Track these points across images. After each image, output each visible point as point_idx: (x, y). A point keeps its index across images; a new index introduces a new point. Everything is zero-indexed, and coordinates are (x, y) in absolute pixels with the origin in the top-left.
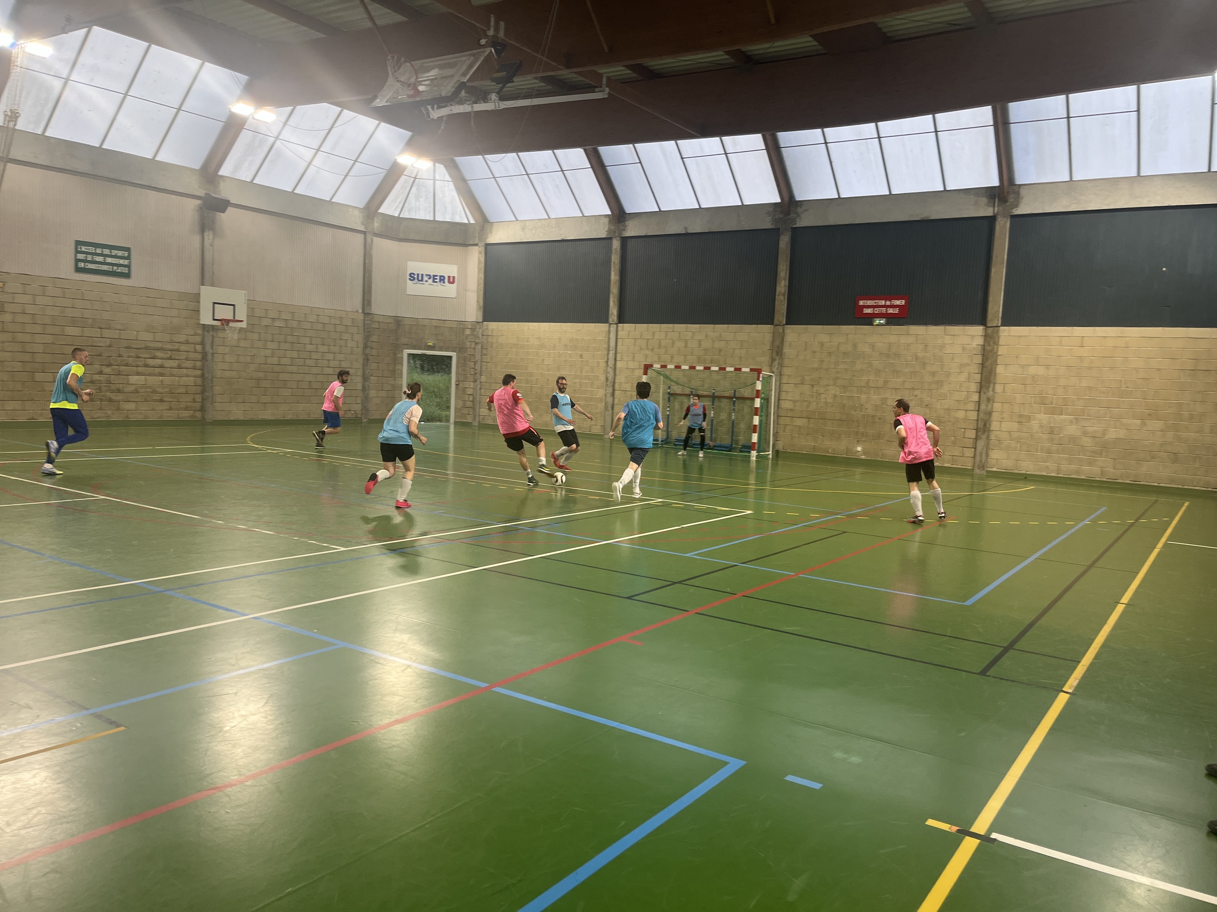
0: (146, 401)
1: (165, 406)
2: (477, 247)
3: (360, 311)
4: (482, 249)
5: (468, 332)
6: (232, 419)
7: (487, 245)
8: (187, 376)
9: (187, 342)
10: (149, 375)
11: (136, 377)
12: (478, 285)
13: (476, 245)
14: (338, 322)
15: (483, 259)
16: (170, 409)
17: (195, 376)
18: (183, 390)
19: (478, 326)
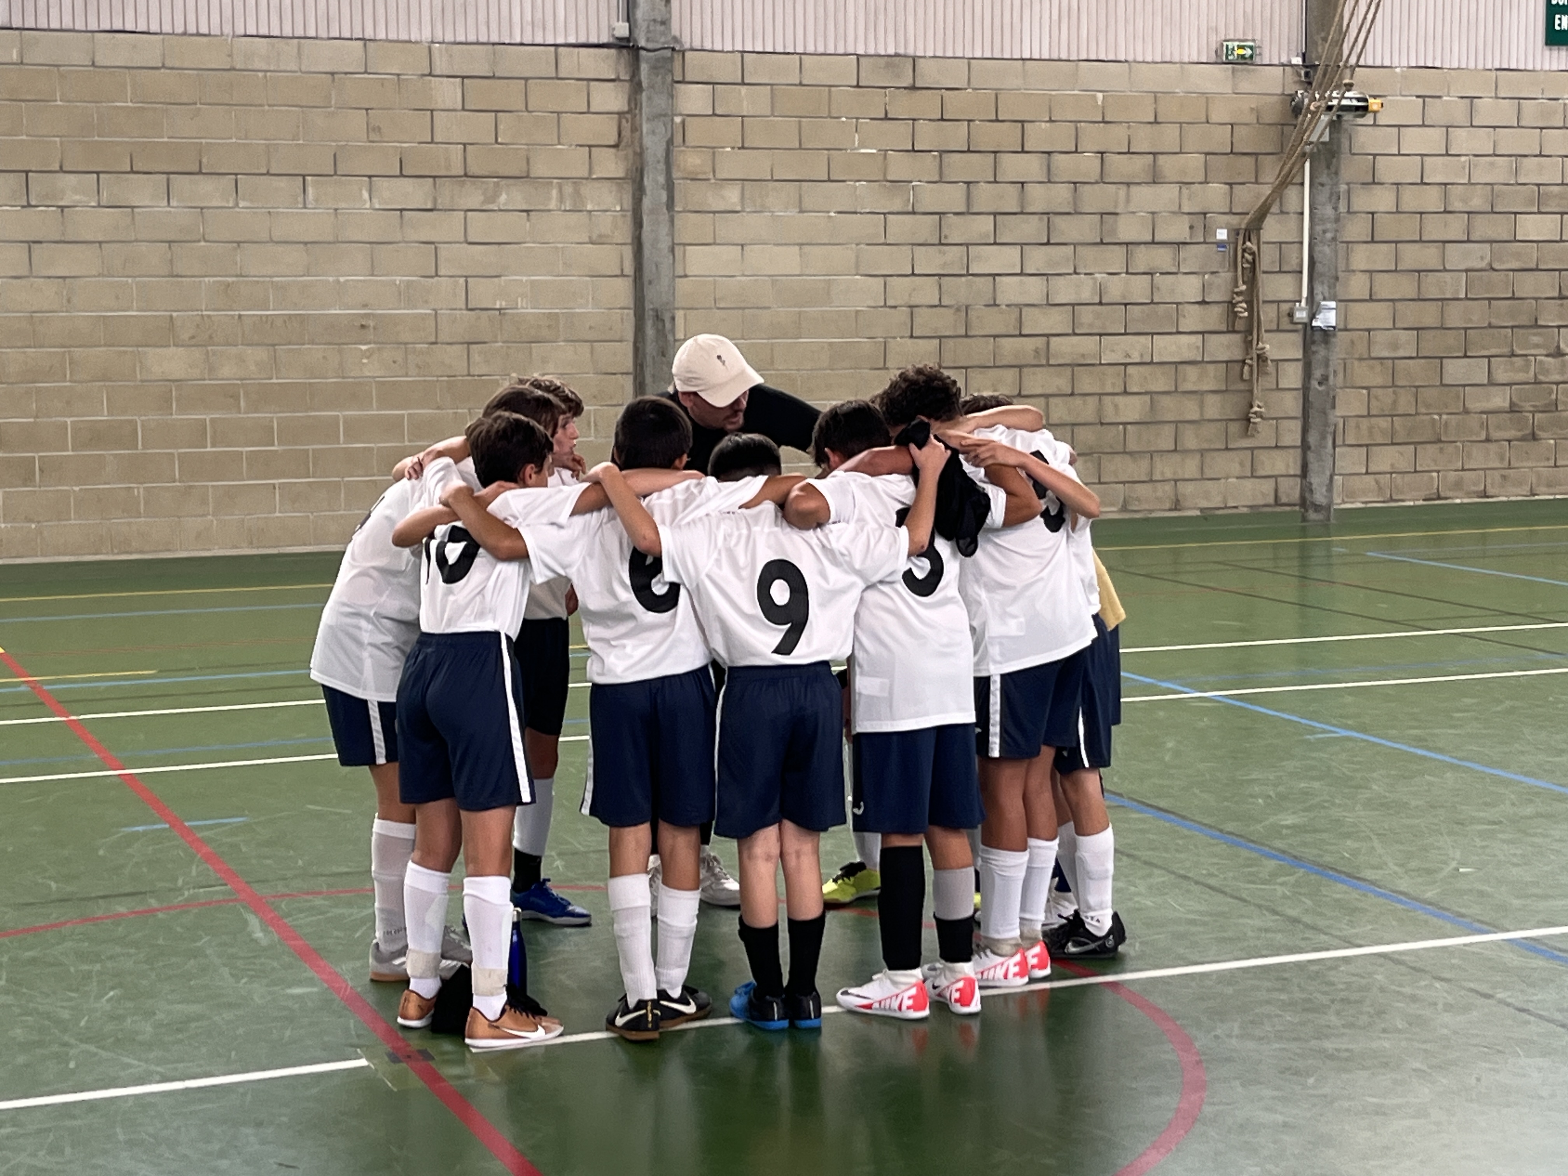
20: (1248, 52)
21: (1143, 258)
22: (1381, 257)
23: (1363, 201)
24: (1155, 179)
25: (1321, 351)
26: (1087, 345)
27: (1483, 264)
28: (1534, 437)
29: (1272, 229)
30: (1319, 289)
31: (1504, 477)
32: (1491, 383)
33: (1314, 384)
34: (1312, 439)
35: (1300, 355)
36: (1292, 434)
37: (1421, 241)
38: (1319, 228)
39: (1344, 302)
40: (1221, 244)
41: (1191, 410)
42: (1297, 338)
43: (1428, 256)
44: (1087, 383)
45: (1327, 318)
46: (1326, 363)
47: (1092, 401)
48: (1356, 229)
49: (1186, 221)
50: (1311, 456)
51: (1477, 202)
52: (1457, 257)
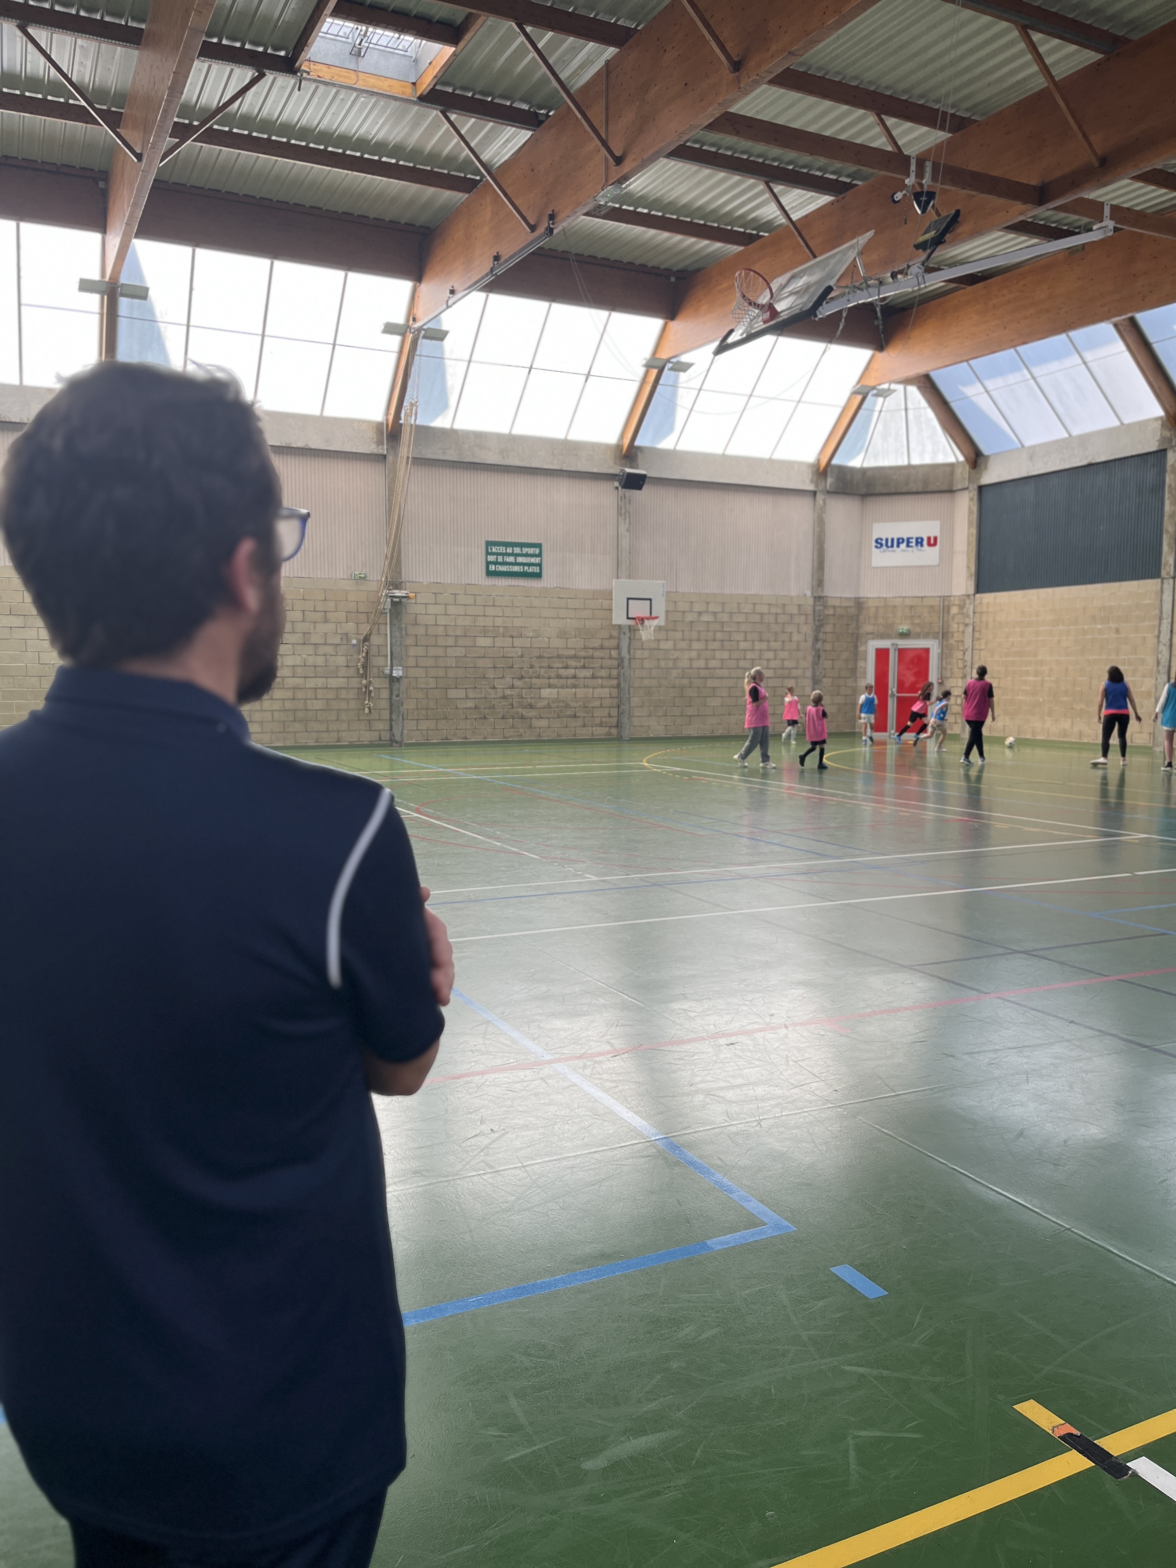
0: (558, 717)
1: (580, 722)
2: (966, 493)
3: (809, 593)
4: (974, 493)
5: (954, 610)
6: (651, 736)
7: (981, 488)
8: (602, 687)
9: (602, 648)
10: (562, 687)
11: (548, 691)
12: (969, 544)
13: (967, 488)
14: (779, 611)
15: (975, 509)
16: (584, 726)
17: (610, 687)
18: (597, 703)
19: (968, 602)
20: (363, 576)
21: (322, 650)
22: (421, 651)
23: (412, 630)
24: (326, 621)
25: (396, 685)
26: (299, 681)
27: (463, 655)
28: (485, 718)
29: (375, 640)
30: (395, 662)
31: (474, 732)
32: (467, 698)
33: (394, 697)
34: (394, 717)
35: (388, 686)
36: (386, 715)
37: (436, 646)
38: (394, 640)
39: (406, 668)
40: (354, 645)
41: (343, 705)
42: (387, 680)
43: (440, 652)
44: (300, 695)
45: (397, 673)
46: (399, 690)
47: (302, 701)
48: (410, 641)
49: (339, 637)
50: (393, 723)
51: (459, 632)
52: (451, 652)
